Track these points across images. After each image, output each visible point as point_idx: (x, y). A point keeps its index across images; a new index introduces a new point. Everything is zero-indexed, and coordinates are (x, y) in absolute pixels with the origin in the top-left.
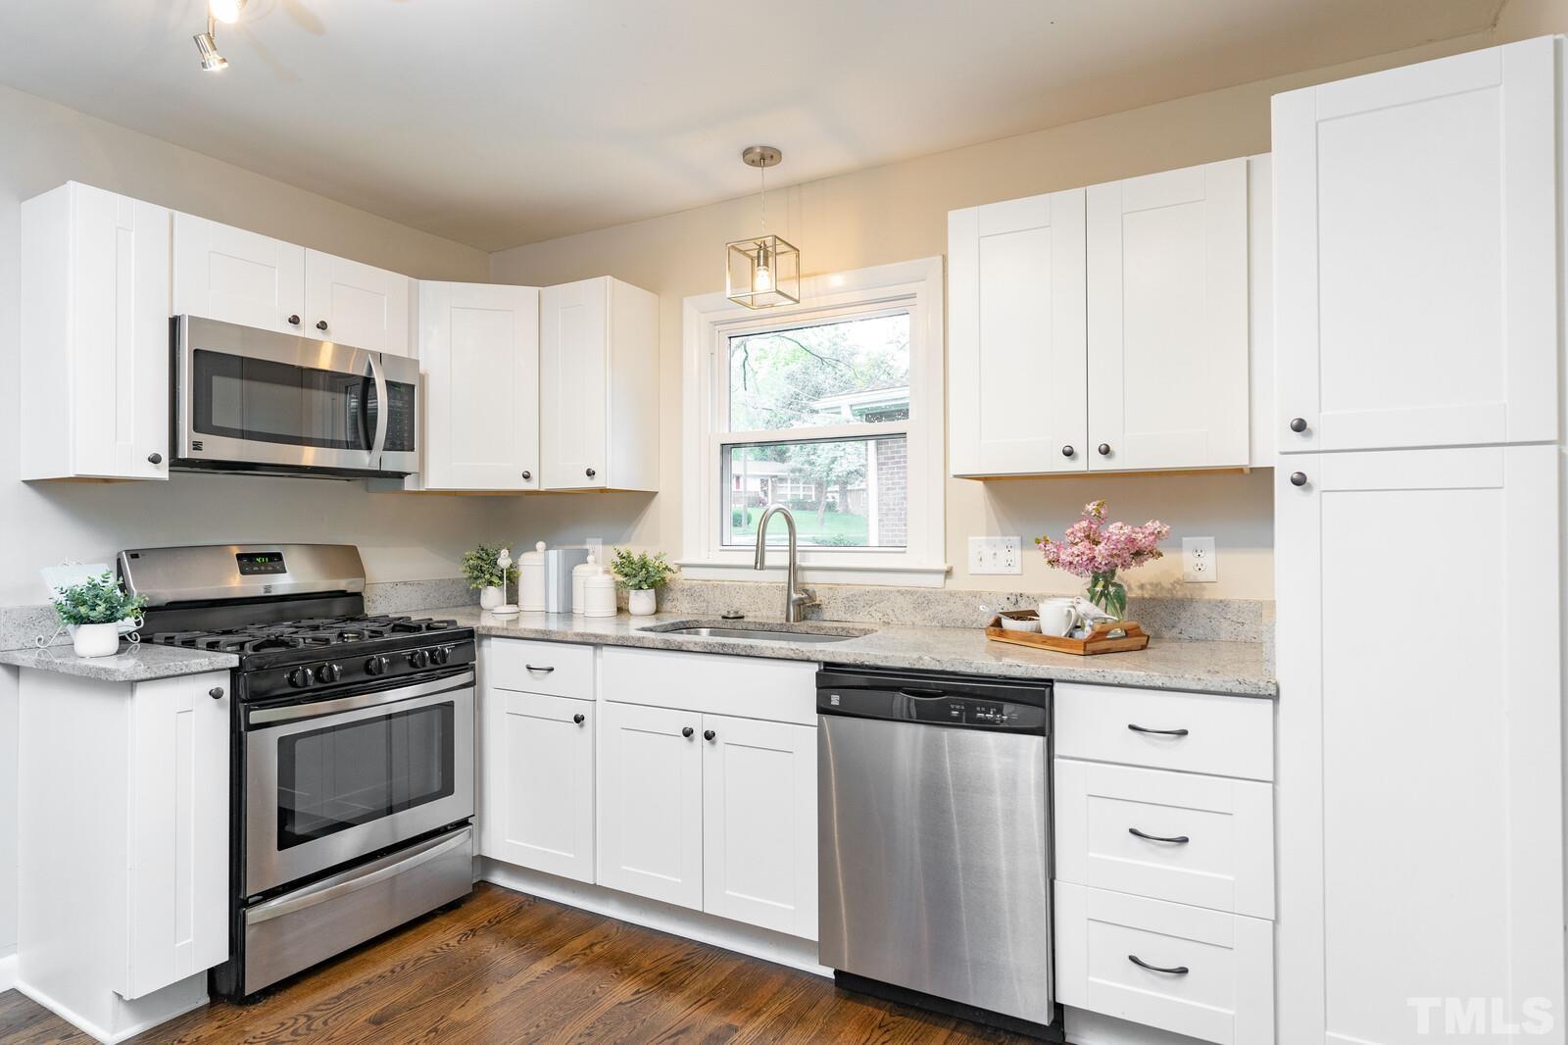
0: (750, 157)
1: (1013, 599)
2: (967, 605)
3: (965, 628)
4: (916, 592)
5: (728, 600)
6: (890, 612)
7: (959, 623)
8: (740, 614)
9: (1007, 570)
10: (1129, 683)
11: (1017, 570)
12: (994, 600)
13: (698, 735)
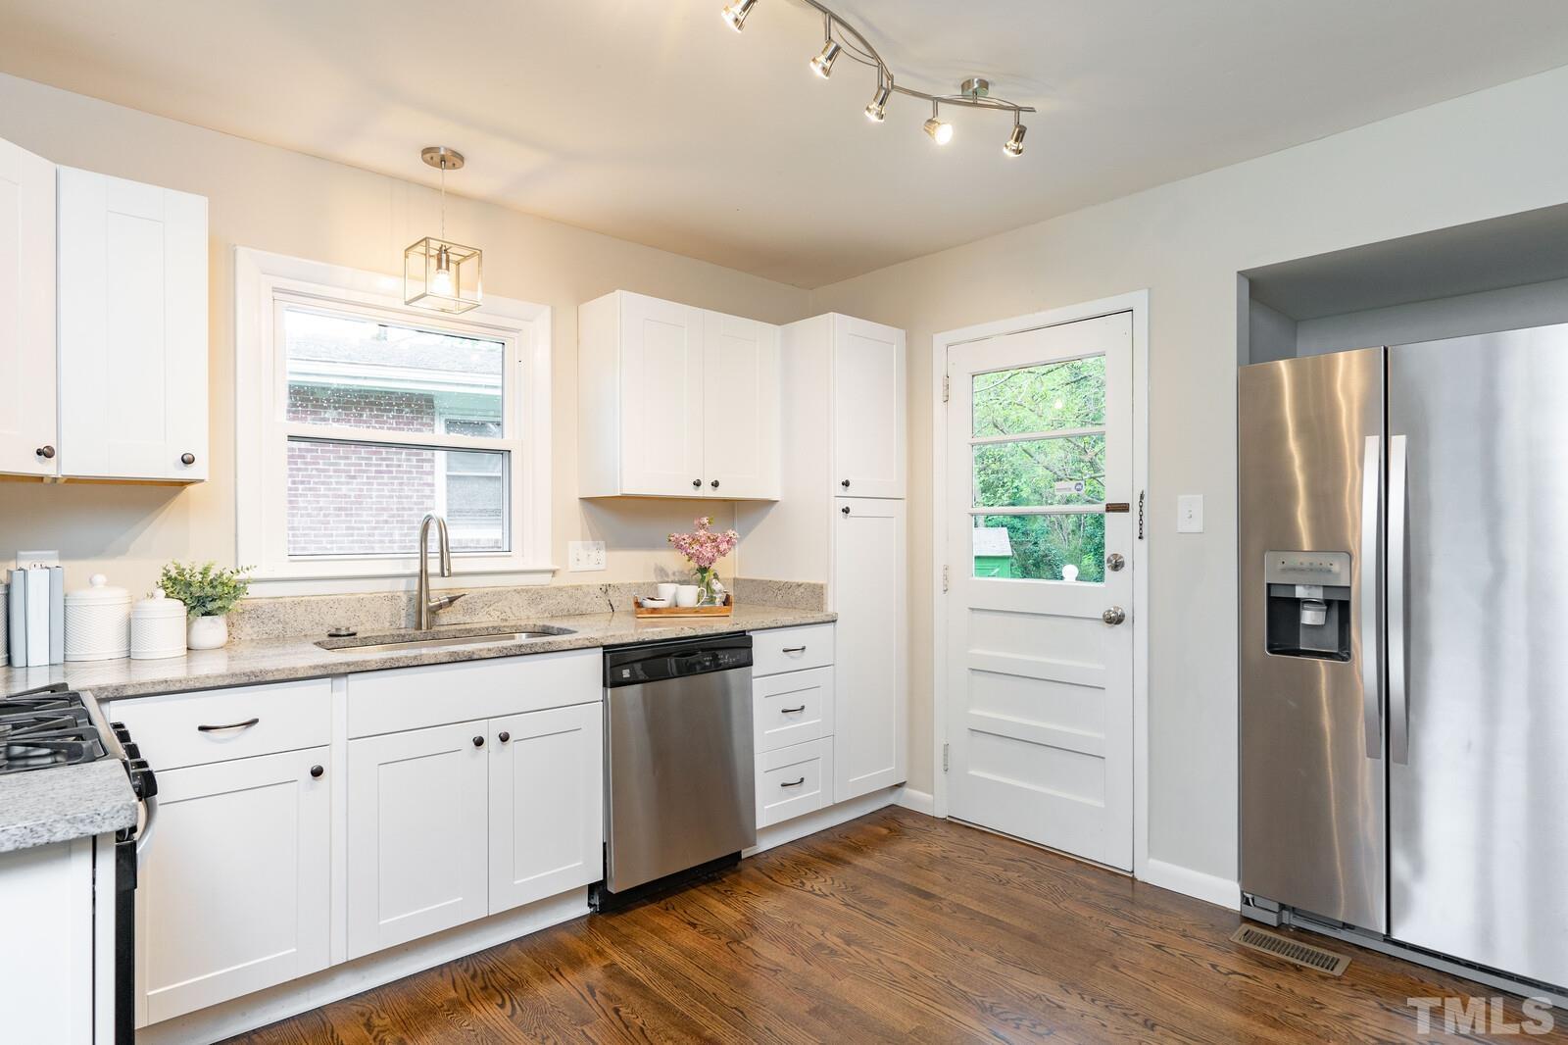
0: (428, 156)
1: (604, 589)
2: (571, 597)
3: (570, 615)
4: (530, 590)
5: (318, 618)
6: (507, 609)
7: (565, 613)
8: (352, 630)
9: (596, 567)
10: (787, 624)
11: (601, 567)
12: (591, 591)
13: (492, 741)
